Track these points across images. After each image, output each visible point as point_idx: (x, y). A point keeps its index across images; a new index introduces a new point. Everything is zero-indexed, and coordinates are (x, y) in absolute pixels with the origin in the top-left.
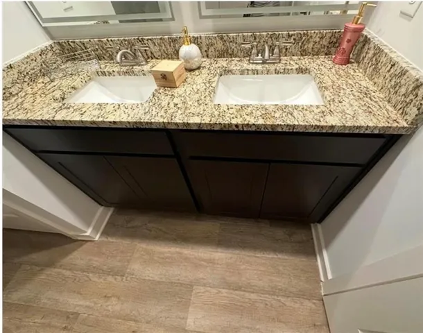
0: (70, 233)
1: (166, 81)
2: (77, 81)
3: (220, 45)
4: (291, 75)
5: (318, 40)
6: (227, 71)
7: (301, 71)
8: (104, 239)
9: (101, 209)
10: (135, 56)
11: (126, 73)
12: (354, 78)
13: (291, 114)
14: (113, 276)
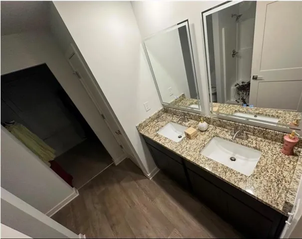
0: (144, 172)
1: (188, 136)
2: (164, 123)
3: (218, 123)
4: (250, 149)
5: (274, 135)
6: (217, 135)
7: (256, 148)
8: (152, 181)
10: (184, 119)
12: (283, 167)
13: (226, 173)
14: (150, 198)
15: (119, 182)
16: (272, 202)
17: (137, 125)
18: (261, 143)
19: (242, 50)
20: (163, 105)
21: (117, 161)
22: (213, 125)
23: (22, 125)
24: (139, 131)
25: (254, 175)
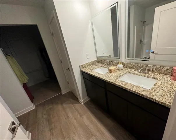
1: (110, 71)
2: (96, 67)
3: (130, 66)
4: (150, 78)
5: (166, 70)
6: (129, 72)
7: (154, 78)
8: (83, 105)
9: (87, 97)
10: (109, 65)
11: (106, 67)
12: (173, 86)
13: (133, 87)
14: (79, 115)
15: (62, 104)
16: (166, 102)
17: (80, 65)
18: (157, 75)
19: (146, 41)
20: (97, 57)
21: (64, 92)
22: (126, 67)
23: (13, 58)
24: (80, 69)
25: (153, 89)
